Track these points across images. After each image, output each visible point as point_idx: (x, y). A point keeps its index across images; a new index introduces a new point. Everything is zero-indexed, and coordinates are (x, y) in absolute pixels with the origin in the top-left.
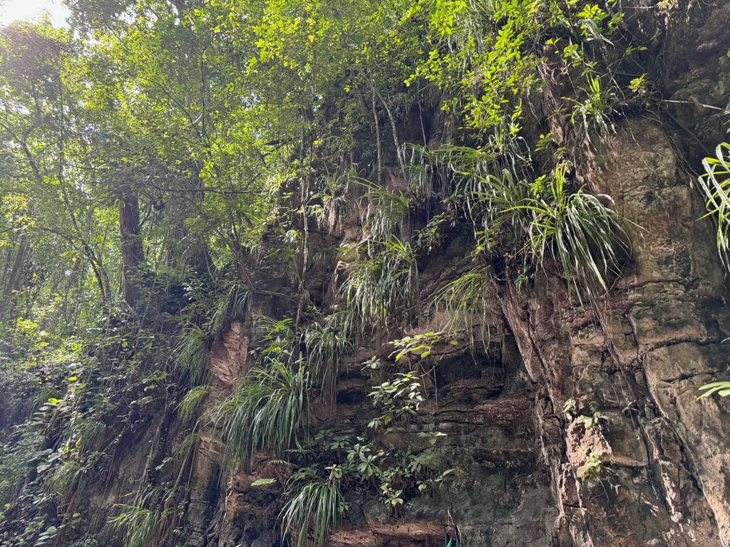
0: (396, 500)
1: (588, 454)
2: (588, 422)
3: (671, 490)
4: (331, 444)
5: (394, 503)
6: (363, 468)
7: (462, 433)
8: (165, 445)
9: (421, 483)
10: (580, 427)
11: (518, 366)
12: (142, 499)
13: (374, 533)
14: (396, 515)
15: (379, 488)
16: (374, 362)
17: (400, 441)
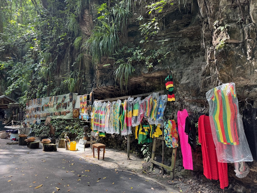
0: (151, 66)
1: (220, 41)
2: (222, 28)
3: (249, 49)
4: (127, 51)
5: (150, 67)
6: (139, 57)
7: (174, 41)
8: (72, 58)
9: (159, 60)
10: (219, 31)
11: (197, 12)
12: (70, 75)
13: (144, 77)
14: (151, 71)
15: (145, 63)
16: (141, 17)
17: (151, 47)
